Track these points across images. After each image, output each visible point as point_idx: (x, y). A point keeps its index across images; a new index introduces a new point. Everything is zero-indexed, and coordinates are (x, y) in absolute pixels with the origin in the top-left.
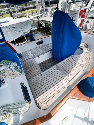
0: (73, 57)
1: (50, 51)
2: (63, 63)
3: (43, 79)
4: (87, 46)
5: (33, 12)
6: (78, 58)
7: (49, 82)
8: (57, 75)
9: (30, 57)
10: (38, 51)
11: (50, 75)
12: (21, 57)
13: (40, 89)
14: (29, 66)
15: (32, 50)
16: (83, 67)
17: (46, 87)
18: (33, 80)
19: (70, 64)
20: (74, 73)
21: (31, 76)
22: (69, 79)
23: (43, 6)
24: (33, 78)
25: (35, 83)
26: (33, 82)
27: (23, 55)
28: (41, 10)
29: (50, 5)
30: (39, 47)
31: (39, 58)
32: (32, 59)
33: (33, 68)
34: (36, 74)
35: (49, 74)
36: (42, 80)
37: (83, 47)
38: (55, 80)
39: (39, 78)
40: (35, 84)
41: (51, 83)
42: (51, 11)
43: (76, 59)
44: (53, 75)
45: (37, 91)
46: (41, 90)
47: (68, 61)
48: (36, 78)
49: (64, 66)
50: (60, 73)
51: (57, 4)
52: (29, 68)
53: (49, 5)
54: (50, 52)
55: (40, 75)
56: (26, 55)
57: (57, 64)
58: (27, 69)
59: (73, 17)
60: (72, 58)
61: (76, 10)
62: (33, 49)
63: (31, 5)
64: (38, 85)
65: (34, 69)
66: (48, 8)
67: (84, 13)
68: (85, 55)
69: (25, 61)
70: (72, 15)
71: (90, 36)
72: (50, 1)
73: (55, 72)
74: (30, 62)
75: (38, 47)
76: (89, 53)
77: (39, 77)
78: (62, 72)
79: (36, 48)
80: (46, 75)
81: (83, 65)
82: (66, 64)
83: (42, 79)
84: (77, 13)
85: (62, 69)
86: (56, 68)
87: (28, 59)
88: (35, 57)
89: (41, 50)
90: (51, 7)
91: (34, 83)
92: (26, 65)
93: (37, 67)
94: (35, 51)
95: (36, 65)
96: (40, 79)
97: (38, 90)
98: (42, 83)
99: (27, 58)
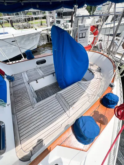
0: (80, 83)
1: (53, 74)
2: (66, 92)
3: (35, 114)
4: (100, 70)
5: (42, 24)
6: (86, 85)
7: (42, 118)
8: (55, 108)
9: (25, 81)
10: (37, 73)
11: (45, 108)
12: (12, 80)
13: (27, 128)
14: (19, 93)
15: (29, 71)
16: (90, 97)
17: (37, 125)
18: (20, 115)
19: (75, 93)
20: (77, 106)
21: (19, 108)
22: (69, 115)
23: (54, 17)
24: (21, 112)
25: (22, 119)
26: (20, 117)
27: (15, 77)
28: (51, 21)
29: (64, 17)
30: (40, 68)
31: (37, 82)
32: (26, 84)
33: (24, 98)
34: (26, 107)
35: (43, 107)
36: (33, 115)
37: (94, 71)
38: (50, 116)
39: (30, 112)
40: (22, 121)
41: (44, 120)
42: (63, 24)
43: (84, 87)
44: (49, 109)
45: (22, 131)
46: (27, 131)
47: (72, 88)
48: (25, 112)
49: (66, 96)
50: (60, 105)
51: (71, 16)
52: (19, 97)
53: (62, 17)
54: (54, 76)
55: (32, 108)
56: (20, 78)
57: (58, 93)
58: (16, 99)
59: (82, 33)
60: (78, 85)
61: (86, 26)
62: (31, 70)
63: (41, 14)
64: (25, 123)
65: (26, 99)
66: (61, 19)
67: (97, 30)
68: (95, 81)
69: (16, 86)
70: (81, 30)
71: (103, 57)
72: (63, 12)
73: (53, 104)
74: (23, 88)
75: (37, 68)
76: (101, 79)
77: (29, 110)
78: (62, 104)
79: (35, 69)
80: (41, 108)
81: (90, 95)
82: (69, 92)
83: (32, 113)
84: (87, 29)
85: (63, 100)
86: (55, 98)
87: (20, 84)
88: (31, 81)
89: (41, 72)
90: (65, 18)
91: (20, 120)
92: (17, 92)
93: (29, 96)
94: (33, 73)
95: (30, 93)
96: (31, 114)
97: (24, 130)
98: (32, 119)
99: (20, 82)
